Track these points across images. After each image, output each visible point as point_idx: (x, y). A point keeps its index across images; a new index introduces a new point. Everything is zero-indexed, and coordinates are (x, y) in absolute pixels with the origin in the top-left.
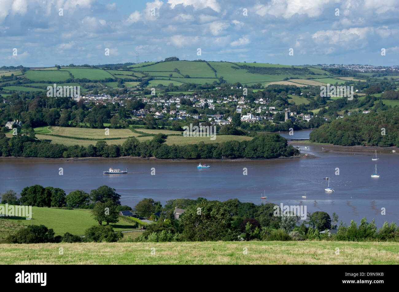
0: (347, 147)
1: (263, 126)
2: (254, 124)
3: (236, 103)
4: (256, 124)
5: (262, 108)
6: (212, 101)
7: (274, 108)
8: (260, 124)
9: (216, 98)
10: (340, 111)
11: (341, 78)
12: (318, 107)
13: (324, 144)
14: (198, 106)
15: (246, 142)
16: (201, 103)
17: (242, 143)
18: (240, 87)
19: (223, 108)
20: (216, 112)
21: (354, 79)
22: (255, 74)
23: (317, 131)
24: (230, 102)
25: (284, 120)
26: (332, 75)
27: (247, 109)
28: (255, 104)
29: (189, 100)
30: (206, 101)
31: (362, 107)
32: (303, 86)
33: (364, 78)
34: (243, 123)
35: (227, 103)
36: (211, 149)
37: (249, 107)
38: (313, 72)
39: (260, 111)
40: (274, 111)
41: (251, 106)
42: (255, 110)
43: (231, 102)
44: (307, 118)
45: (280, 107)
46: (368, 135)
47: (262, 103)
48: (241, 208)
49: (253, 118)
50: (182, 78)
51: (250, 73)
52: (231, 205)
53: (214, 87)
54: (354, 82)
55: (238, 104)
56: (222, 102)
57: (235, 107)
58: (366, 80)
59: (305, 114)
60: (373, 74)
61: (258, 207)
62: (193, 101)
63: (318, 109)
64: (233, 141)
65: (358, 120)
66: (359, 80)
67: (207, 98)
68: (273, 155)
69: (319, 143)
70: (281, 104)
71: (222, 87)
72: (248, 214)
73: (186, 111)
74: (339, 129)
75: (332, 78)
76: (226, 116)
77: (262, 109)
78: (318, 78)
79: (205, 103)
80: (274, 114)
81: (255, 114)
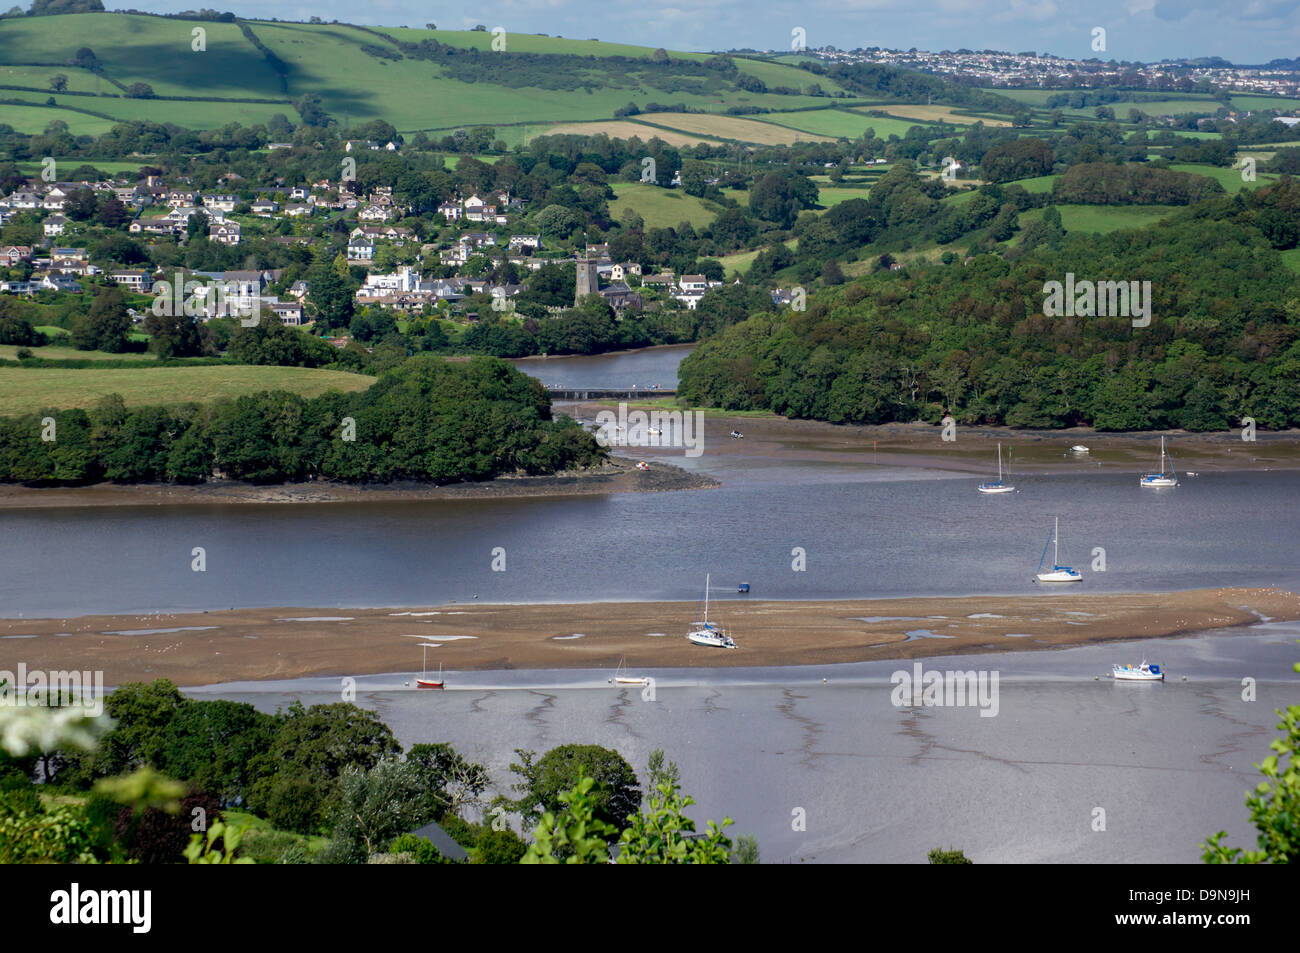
0: (849, 428)
1: (465, 326)
2: (421, 316)
3: (346, 217)
4: (431, 318)
5: (472, 244)
6: (228, 207)
7: (533, 242)
8: (448, 320)
9: (252, 191)
10: (856, 259)
11: (892, 110)
12: (750, 242)
13: (743, 413)
14: (154, 230)
15: (337, 397)
16: (174, 212)
17: (316, 402)
18: (387, 142)
19: (283, 240)
20: (242, 259)
21: (952, 113)
22: (477, 85)
23: (713, 349)
24: (316, 212)
25: (570, 299)
26: (850, 96)
27: (399, 245)
28: (443, 221)
29: (113, 195)
30: (199, 202)
31: (958, 242)
32: (694, 143)
33: (1000, 112)
34: (366, 313)
35: (303, 218)
36: (156, 435)
37: (412, 235)
38: (758, 81)
39: (461, 255)
40: (530, 259)
41: (418, 230)
42: (436, 252)
43: (326, 211)
44: (690, 292)
45: (564, 237)
46: (957, 372)
47: (476, 218)
48: (184, 733)
49: (416, 290)
50: (116, 96)
51: (455, 82)
52: (135, 716)
53: (257, 144)
54: (953, 127)
55: (357, 223)
56: (278, 210)
57: (341, 235)
58: (1008, 120)
59: (681, 271)
60: (1054, 93)
61: (272, 727)
62: (130, 204)
63: (752, 250)
64: (272, 393)
65: (912, 297)
66: (975, 120)
67: (207, 187)
68: (473, 466)
69: (722, 411)
70: (567, 226)
71: (299, 143)
72: (216, 764)
73: (83, 249)
74: (820, 342)
75: (847, 108)
76: (284, 275)
77: (476, 249)
78: (783, 111)
79: (192, 212)
80: (530, 271)
81: (432, 271)
